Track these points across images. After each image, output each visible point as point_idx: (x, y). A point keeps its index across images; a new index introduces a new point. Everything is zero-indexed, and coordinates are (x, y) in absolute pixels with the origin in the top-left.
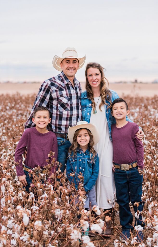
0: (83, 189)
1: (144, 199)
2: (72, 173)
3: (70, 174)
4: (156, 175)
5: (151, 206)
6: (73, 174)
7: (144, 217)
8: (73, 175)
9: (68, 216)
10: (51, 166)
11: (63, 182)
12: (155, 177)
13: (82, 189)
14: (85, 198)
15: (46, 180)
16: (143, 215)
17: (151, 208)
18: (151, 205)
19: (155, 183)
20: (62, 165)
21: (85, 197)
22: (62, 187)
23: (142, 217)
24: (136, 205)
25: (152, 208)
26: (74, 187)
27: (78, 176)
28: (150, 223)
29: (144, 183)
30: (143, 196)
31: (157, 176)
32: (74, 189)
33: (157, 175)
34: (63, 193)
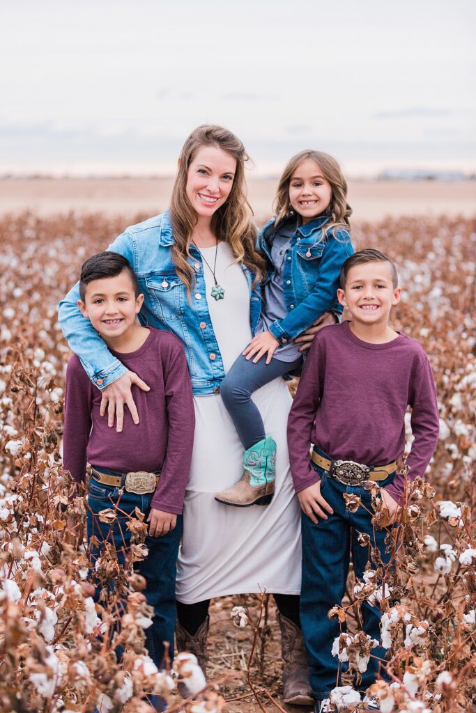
0: (139, 581)
1: (362, 595)
2: (107, 510)
3: (101, 513)
4: (407, 511)
5: (390, 621)
6: (111, 515)
7: (363, 657)
8: (108, 518)
9: (84, 683)
10: (31, 483)
11: (65, 555)
12: (402, 517)
13: (137, 584)
14: (148, 614)
15: (17, 530)
16: (362, 650)
17: (390, 629)
18: (390, 617)
19: (405, 538)
20: (73, 479)
21: (147, 610)
22: (61, 574)
23: (358, 657)
24: (336, 615)
25: (393, 628)
26: (114, 559)
27: (128, 523)
28: (388, 698)
29: (363, 539)
30: (360, 585)
31: (410, 514)
32: (112, 569)
33: (410, 511)
34: (68, 598)
